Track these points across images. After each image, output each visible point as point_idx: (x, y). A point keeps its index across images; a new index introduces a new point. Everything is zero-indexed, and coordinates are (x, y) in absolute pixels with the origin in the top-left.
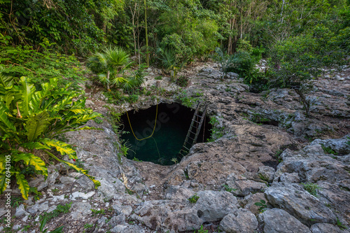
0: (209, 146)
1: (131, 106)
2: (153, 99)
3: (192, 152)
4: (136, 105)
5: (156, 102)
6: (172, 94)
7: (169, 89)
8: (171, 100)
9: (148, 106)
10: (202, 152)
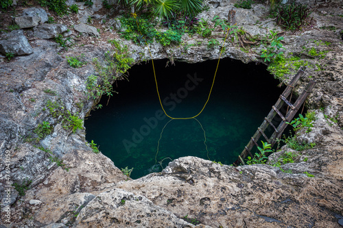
0: (212, 171)
1: (163, 51)
2: (211, 47)
3: (169, 169)
4: (174, 52)
5: (216, 54)
6: (257, 41)
7: (254, 31)
8: (250, 55)
9: (198, 59)
10: (183, 179)
